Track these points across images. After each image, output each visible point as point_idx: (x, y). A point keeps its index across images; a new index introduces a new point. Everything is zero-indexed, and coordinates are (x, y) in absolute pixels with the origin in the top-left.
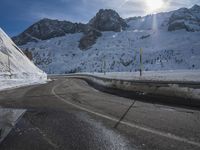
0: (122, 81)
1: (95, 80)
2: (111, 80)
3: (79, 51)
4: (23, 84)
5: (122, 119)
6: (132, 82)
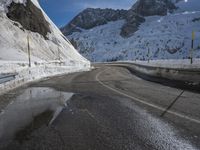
0: (168, 70)
1: (137, 68)
2: (155, 68)
3: (121, 39)
4: (70, 71)
5: (169, 108)
6: (181, 71)
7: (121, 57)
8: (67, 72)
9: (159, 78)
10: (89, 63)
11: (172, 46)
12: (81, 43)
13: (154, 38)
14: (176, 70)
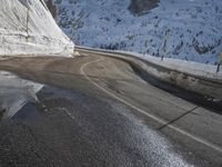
0: (186, 75)
2: (169, 71)
3: (128, 15)
4: (41, 53)
5: (172, 122)
6: (202, 80)
7: (123, 45)
8: (36, 53)
9: (172, 86)
10: (72, 45)
11: (203, 42)
13: (176, 25)
14: (196, 77)
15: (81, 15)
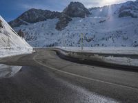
3: (56, 31)
8: (15, 54)
11: (88, 37)
12: (27, 33)
13: (76, 32)
15: (35, 34)
